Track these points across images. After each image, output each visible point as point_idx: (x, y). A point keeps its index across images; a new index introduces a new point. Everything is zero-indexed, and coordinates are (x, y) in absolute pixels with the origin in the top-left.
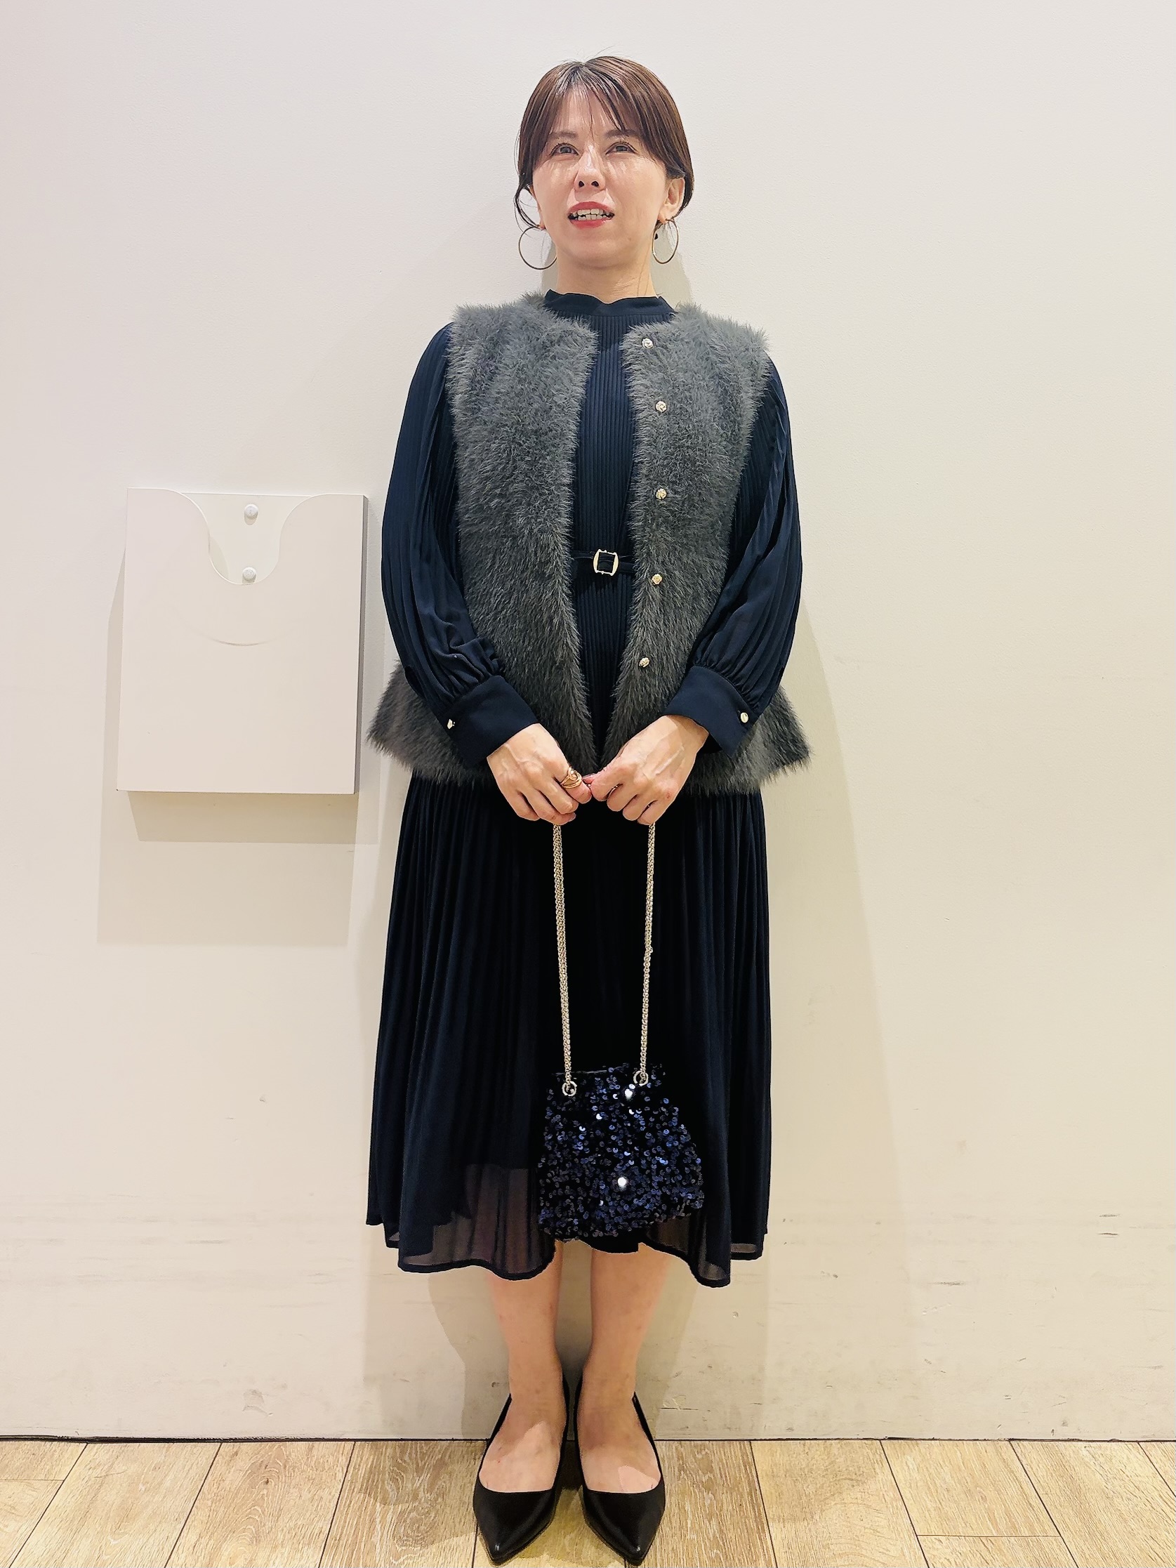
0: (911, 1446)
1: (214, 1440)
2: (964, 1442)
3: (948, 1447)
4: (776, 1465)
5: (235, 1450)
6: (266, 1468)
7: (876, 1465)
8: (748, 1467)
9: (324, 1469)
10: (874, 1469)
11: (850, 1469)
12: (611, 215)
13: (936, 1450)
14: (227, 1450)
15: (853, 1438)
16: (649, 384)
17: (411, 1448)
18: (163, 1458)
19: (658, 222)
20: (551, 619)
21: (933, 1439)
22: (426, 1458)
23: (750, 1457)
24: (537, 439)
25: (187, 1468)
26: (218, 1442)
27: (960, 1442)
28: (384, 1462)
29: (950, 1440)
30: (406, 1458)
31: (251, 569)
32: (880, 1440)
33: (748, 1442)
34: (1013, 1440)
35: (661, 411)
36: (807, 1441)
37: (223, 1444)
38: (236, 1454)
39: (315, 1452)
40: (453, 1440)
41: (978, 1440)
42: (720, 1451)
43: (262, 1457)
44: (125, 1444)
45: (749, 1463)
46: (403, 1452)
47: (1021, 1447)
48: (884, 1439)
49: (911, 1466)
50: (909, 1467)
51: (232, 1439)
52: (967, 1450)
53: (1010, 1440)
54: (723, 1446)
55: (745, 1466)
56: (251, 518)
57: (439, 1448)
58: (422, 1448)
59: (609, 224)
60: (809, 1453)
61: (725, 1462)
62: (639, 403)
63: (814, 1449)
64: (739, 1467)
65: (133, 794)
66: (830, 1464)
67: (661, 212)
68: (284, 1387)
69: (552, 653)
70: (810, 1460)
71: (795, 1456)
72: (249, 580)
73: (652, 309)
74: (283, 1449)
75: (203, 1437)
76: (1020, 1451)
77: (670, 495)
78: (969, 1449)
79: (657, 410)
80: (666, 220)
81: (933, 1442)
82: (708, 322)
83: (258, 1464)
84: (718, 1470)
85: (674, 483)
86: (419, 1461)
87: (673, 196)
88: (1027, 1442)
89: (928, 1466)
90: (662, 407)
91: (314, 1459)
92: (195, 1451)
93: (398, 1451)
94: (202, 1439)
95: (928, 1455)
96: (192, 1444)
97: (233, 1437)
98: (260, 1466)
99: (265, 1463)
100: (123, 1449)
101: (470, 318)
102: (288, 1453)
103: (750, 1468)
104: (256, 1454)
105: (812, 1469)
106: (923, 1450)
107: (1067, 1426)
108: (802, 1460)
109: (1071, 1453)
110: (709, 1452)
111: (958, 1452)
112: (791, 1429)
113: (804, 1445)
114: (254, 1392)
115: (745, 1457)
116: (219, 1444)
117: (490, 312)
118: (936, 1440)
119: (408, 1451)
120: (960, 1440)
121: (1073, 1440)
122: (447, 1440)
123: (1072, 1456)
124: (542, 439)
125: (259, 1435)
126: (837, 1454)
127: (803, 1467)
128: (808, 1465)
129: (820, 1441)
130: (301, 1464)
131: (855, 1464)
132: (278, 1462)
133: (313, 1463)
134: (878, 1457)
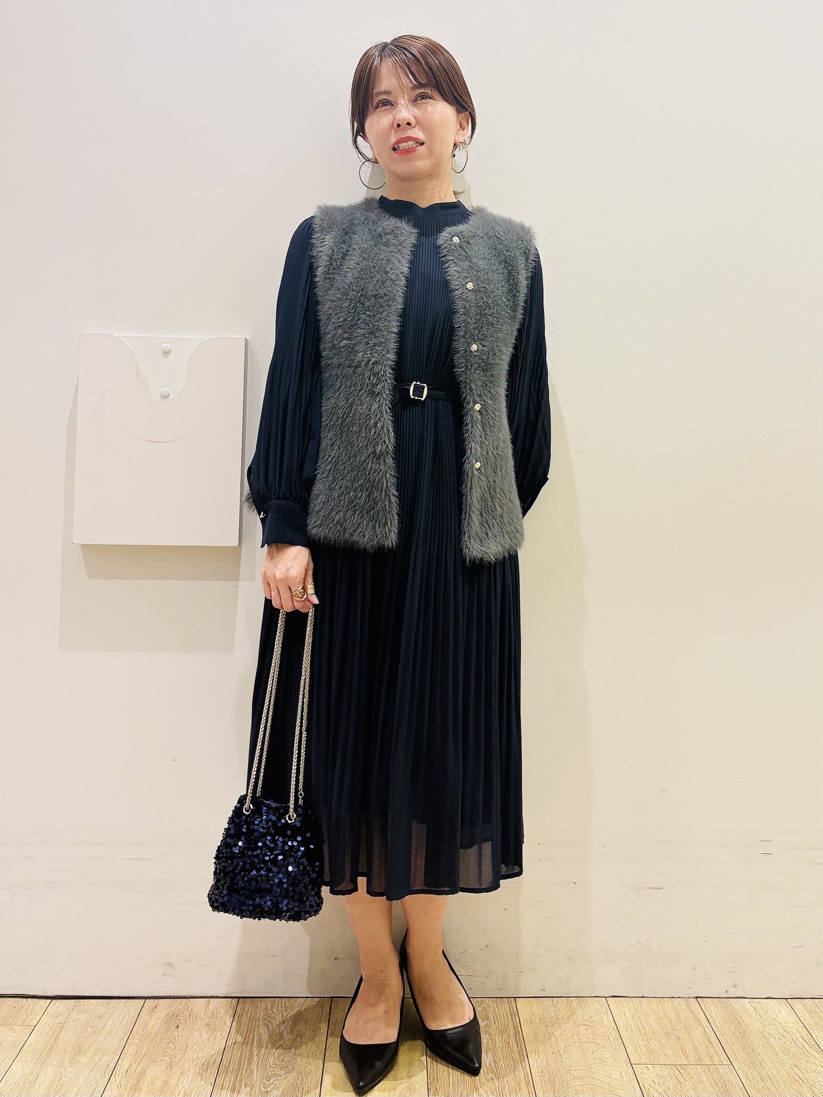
0: (628, 1002)
1: (140, 998)
2: (665, 999)
3: (653, 1002)
4: (533, 1015)
5: (155, 1004)
6: (176, 1017)
7: (603, 1015)
8: (513, 1016)
9: (217, 1017)
10: (602, 1018)
11: (585, 1018)
12: (422, 144)
13: (645, 1004)
14: (149, 1004)
15: (587, 996)
16: (460, 270)
17: (278, 1003)
18: (105, 1010)
19: (455, 144)
20: (376, 424)
21: (643, 997)
22: (289, 1010)
23: (515, 1009)
24: (375, 301)
25: (121, 1017)
26: (143, 999)
27: (662, 999)
28: (260, 1013)
29: (655, 997)
30: (275, 1010)
31: (167, 389)
32: (606, 997)
33: (514, 999)
34: (699, 997)
35: (470, 289)
36: (554, 998)
37: (147, 1000)
38: (156, 1007)
39: (211, 1006)
40: (307, 997)
41: (674, 997)
42: (494, 1005)
43: (174, 1009)
44: (78, 1000)
45: (514, 1014)
46: (272, 1006)
47: (705, 1002)
48: (608, 997)
49: (627, 1016)
50: (626, 1016)
51: (153, 997)
52: (666, 1005)
53: (696, 998)
54: (496, 1001)
55: (511, 1016)
56: (166, 353)
57: (298, 1003)
58: (285, 1003)
59: (421, 149)
60: (556, 1006)
61: (497, 1013)
62: (454, 284)
63: (560, 1003)
64: (507, 1015)
65: (85, 547)
66: (571, 1014)
67: (456, 138)
68: (190, 960)
69: (375, 448)
70: (557, 1011)
71: (546, 1008)
72: (165, 397)
73: (455, 210)
74: (189, 1003)
75: (133, 995)
76: (703, 1005)
77: (481, 348)
78: (668, 1004)
79: (467, 289)
80: (460, 143)
81: (643, 999)
82: (494, 220)
83: (171, 1014)
84: (493, 1018)
85: (482, 339)
86: (284, 1012)
87: (463, 126)
88: (708, 999)
89: (640, 1016)
90: (471, 286)
91: (210, 1011)
92: (127, 1005)
93: (269, 1005)
94: (132, 997)
95: (639, 1008)
96: (125, 1000)
97: (154, 995)
98: (173, 1016)
99: (176, 1013)
100: (77, 1003)
101: (327, 212)
102: (192, 1006)
103: (515, 1017)
104: (169, 1007)
105: (558, 1018)
106: (636, 1004)
107: (736, 988)
108: (551, 1012)
109: (740, 1007)
110: (486, 1006)
111: (660, 1006)
112: (544, 990)
113: (553, 1001)
114: (169, 964)
115: (511, 1009)
116: (144, 1000)
117: (341, 209)
118: (645, 997)
119: (276, 1005)
120: (662, 997)
121: (741, 998)
122: (303, 997)
123: (740, 1008)
124: (379, 301)
125: (172, 994)
126: (576, 1007)
127: (552, 1016)
128: (555, 1015)
129: (564, 998)
130: (201, 1014)
131: (589, 1014)
132: (185, 1012)
133: (209, 1014)
134: (604, 1009)
